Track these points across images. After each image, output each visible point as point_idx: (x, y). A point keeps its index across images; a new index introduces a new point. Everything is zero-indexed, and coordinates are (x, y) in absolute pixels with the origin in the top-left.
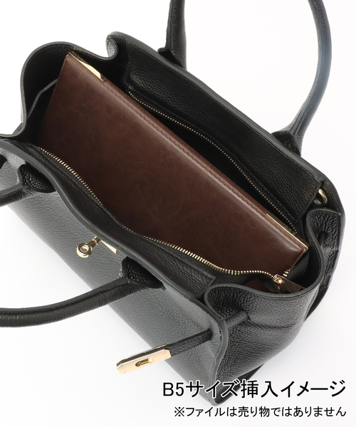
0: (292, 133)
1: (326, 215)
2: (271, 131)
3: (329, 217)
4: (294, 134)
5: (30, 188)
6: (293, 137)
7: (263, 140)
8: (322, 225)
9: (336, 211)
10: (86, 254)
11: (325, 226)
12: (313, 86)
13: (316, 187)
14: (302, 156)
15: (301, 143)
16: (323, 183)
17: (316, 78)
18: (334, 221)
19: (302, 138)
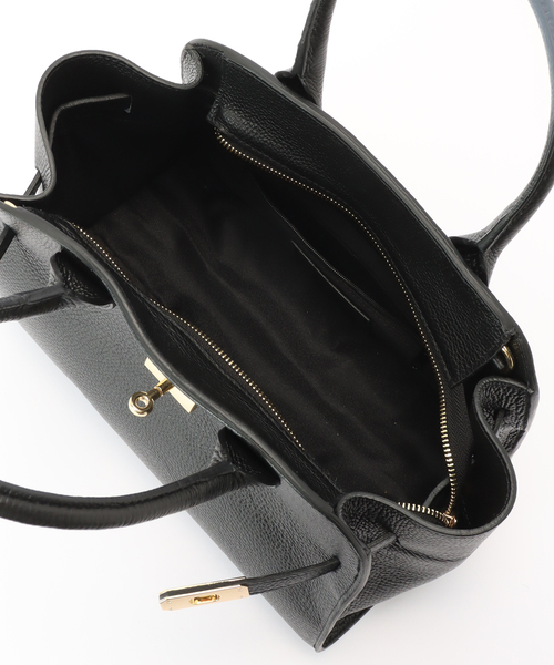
0: (481, 247)
1: (509, 388)
2: (449, 234)
3: (513, 392)
4: (485, 249)
5: (74, 295)
6: (482, 254)
7: (435, 245)
8: (501, 400)
9: (525, 384)
10: (143, 411)
11: (506, 403)
12: (531, 183)
13: (501, 342)
14: (490, 287)
15: (492, 265)
16: (513, 338)
17: (537, 172)
18: (519, 399)
19: (496, 257)
